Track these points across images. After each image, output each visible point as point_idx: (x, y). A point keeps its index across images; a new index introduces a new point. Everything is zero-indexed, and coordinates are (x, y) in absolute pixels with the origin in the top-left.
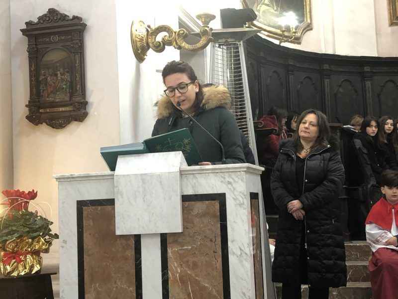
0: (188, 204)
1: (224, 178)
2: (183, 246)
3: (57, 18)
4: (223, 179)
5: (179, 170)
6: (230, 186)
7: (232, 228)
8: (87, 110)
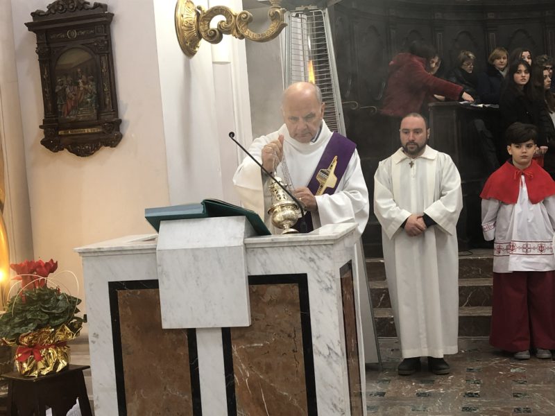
0: (258, 288)
1: (304, 253)
2: (252, 343)
3: (73, 6)
4: (303, 255)
5: (242, 244)
6: (312, 264)
7: (316, 320)
8: (121, 131)
